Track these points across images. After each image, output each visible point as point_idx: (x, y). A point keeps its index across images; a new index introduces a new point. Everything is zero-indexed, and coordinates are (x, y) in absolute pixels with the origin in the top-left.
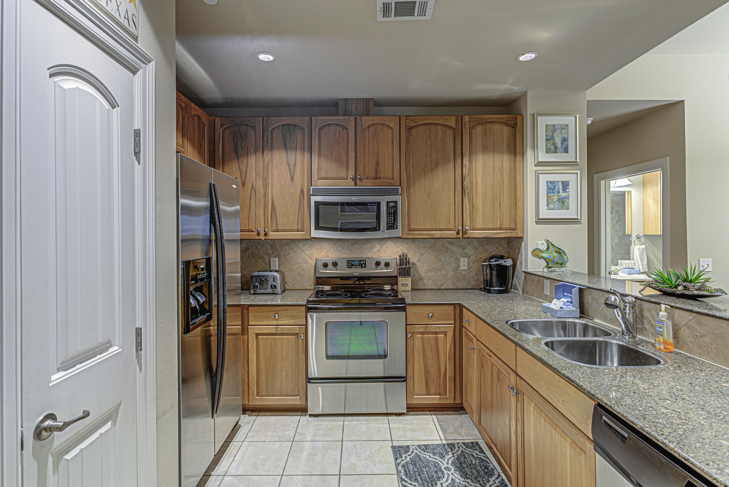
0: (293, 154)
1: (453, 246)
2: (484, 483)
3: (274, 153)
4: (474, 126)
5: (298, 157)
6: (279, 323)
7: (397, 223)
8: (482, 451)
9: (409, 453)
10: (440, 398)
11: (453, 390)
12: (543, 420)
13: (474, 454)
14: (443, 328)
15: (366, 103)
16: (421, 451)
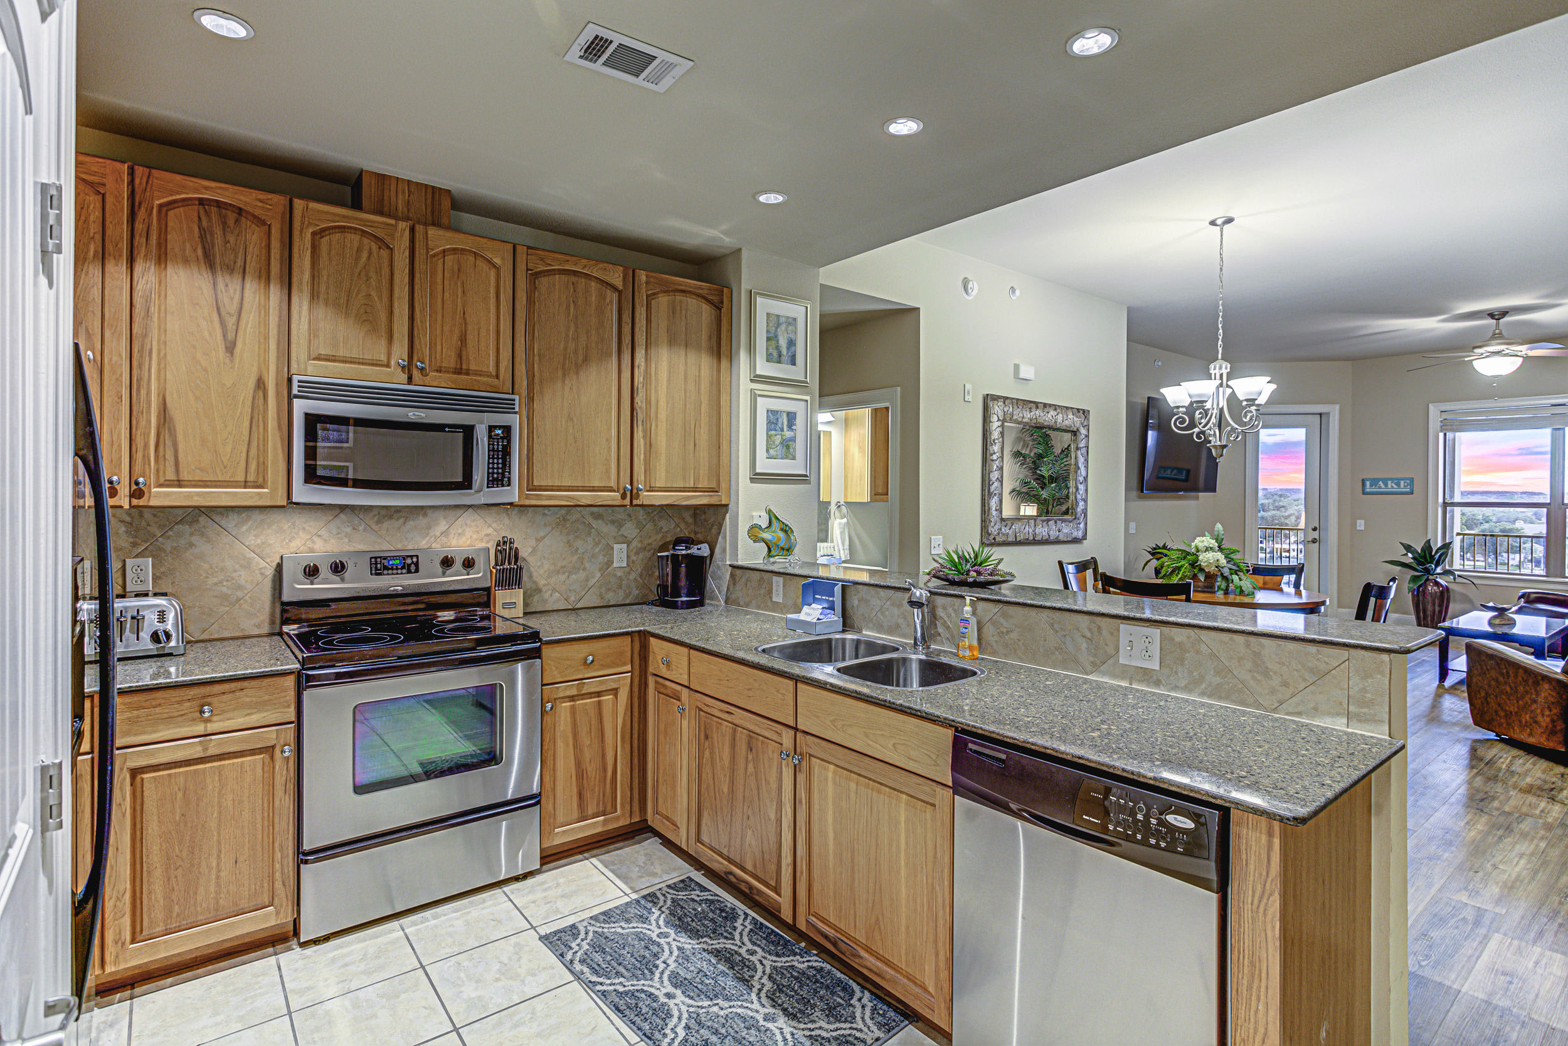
0: (235, 284)
1: (600, 521)
2: (730, 933)
3: (170, 270)
4: (654, 294)
5: (248, 293)
6: (212, 727)
7: (510, 473)
8: (704, 889)
9: (582, 936)
10: (605, 820)
11: (629, 800)
12: (853, 786)
13: (693, 896)
14: (610, 682)
15: (433, 198)
16: (602, 925)
